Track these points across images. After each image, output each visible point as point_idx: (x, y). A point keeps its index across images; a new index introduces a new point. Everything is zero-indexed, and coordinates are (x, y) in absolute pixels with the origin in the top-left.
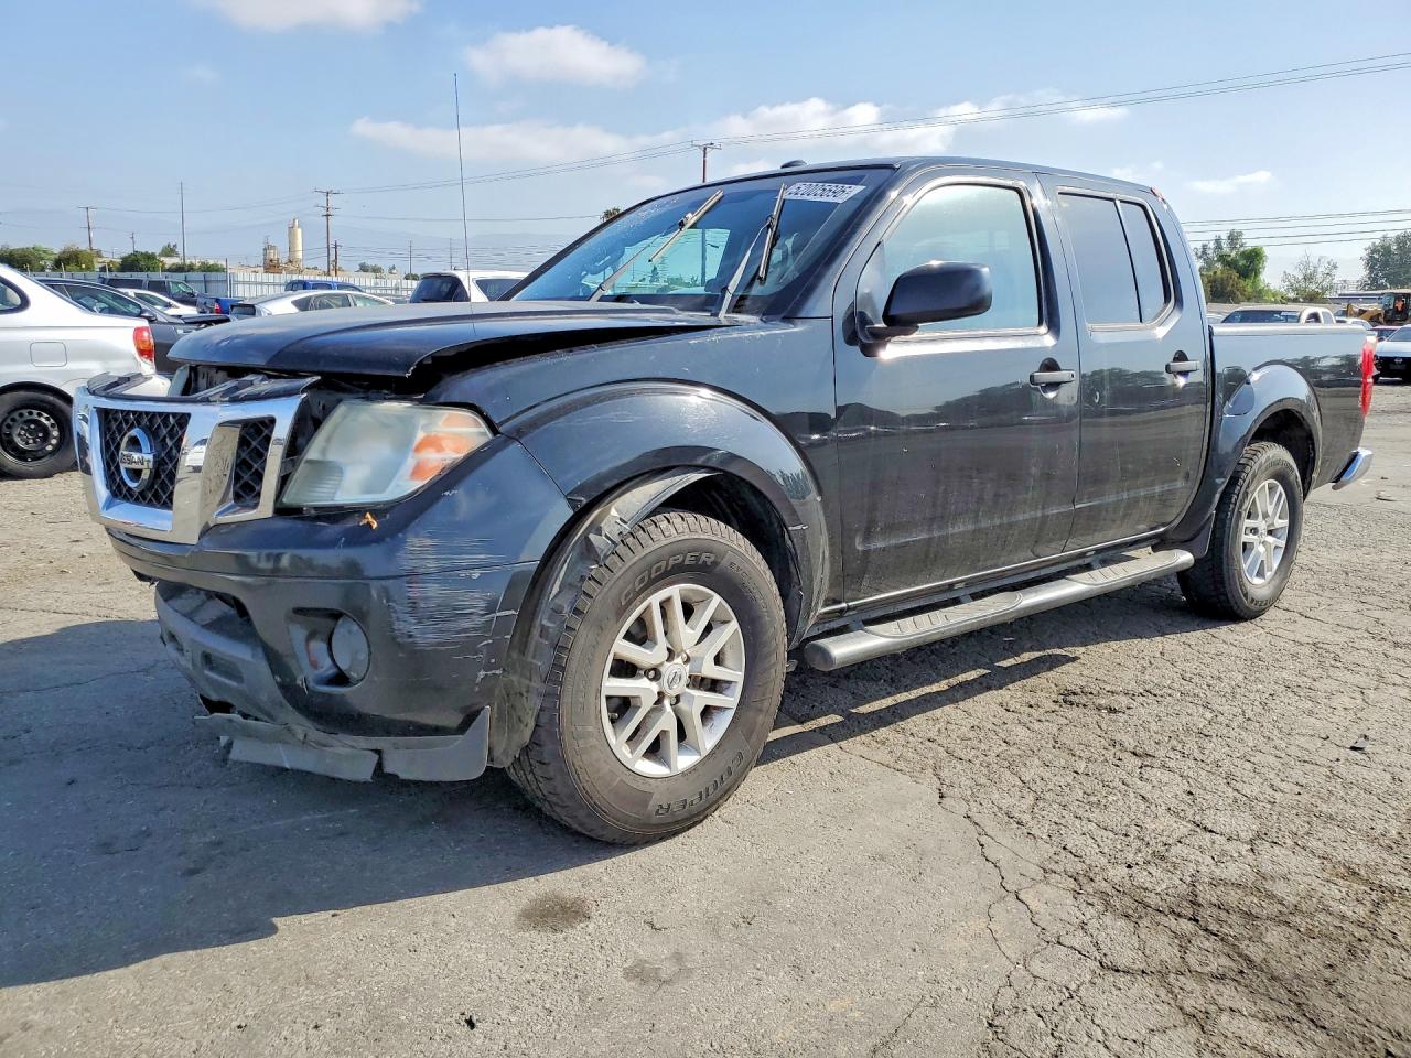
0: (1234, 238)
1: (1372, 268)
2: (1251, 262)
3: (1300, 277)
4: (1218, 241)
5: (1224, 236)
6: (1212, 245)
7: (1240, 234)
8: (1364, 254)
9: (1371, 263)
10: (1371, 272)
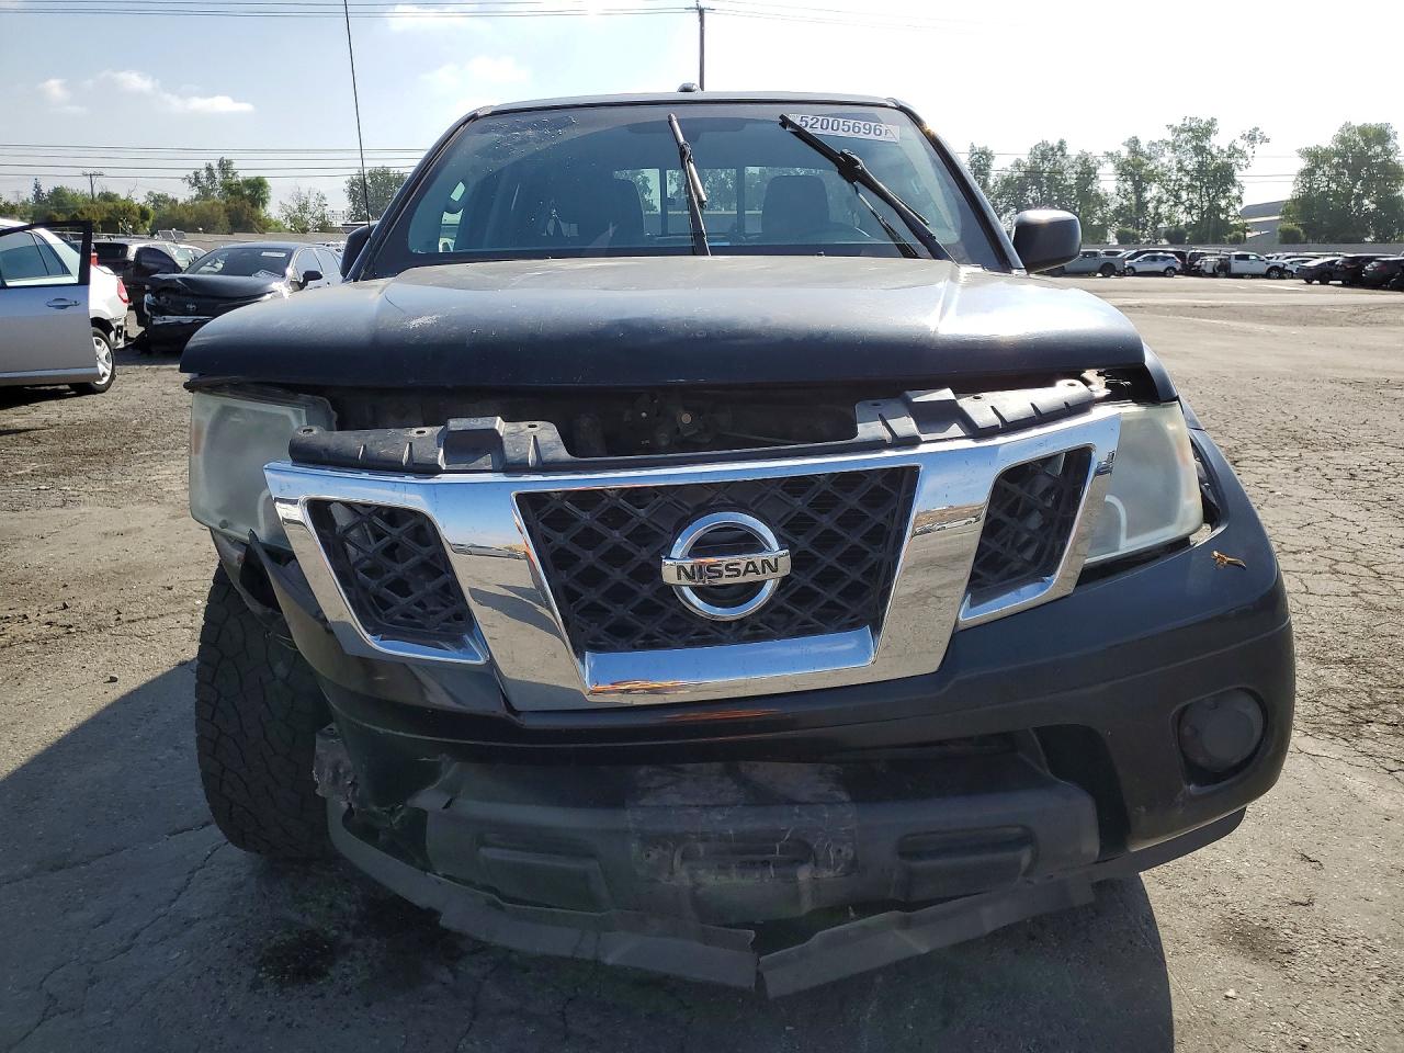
0: (225, 166)
1: (354, 200)
2: (256, 190)
3: (296, 207)
4: (209, 169)
5: (215, 165)
6: (204, 173)
7: (230, 163)
8: (346, 186)
9: (353, 195)
10: (354, 204)
